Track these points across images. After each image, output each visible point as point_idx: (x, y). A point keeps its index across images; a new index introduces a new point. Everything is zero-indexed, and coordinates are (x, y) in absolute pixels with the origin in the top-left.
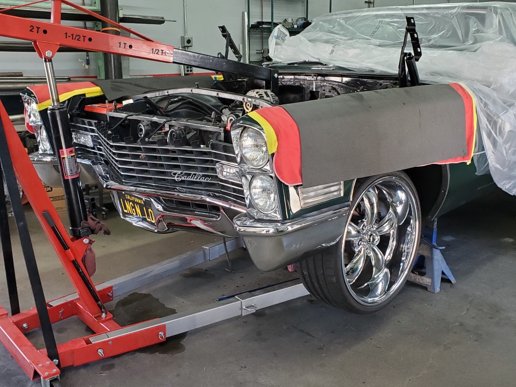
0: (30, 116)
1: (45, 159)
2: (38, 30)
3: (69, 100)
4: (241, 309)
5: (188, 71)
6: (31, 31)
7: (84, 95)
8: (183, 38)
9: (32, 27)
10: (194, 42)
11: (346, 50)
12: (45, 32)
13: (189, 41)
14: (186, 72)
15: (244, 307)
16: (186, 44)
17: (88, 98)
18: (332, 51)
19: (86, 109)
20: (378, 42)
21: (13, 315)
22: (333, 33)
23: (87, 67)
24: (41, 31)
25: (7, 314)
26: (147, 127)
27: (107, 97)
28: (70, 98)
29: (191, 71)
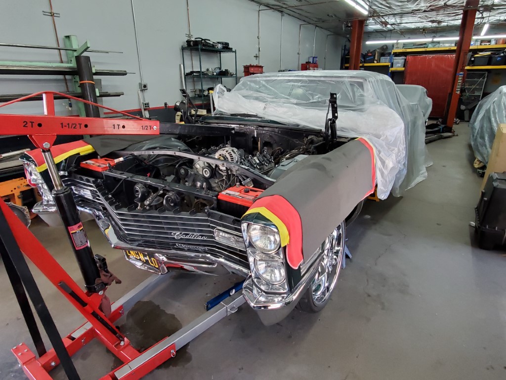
0: (31, 174)
1: (50, 210)
2: (32, 125)
3: (66, 160)
4: (227, 311)
5: (146, 107)
6: (24, 126)
7: (79, 154)
8: (140, 84)
9: (25, 123)
10: (148, 87)
11: (276, 108)
12: (40, 125)
13: (145, 86)
14: (145, 108)
15: (229, 310)
16: (143, 88)
17: (82, 156)
18: (265, 108)
19: (82, 165)
20: (295, 101)
21: (40, 356)
22: (260, 92)
23: (70, 109)
24: (36, 125)
25: (35, 357)
26: (142, 189)
27: (99, 153)
28: (67, 159)
29: (148, 106)
